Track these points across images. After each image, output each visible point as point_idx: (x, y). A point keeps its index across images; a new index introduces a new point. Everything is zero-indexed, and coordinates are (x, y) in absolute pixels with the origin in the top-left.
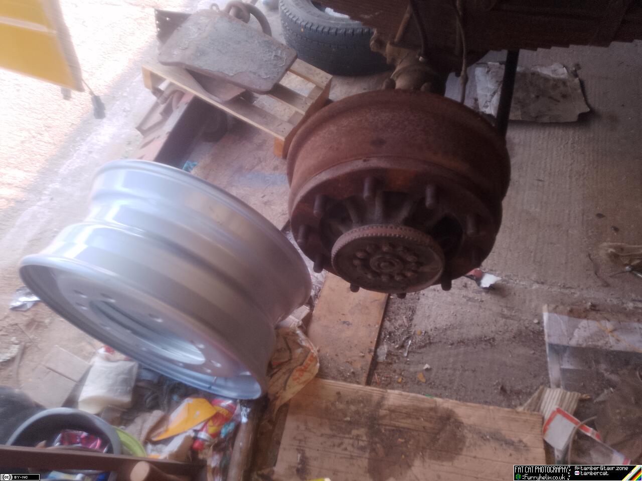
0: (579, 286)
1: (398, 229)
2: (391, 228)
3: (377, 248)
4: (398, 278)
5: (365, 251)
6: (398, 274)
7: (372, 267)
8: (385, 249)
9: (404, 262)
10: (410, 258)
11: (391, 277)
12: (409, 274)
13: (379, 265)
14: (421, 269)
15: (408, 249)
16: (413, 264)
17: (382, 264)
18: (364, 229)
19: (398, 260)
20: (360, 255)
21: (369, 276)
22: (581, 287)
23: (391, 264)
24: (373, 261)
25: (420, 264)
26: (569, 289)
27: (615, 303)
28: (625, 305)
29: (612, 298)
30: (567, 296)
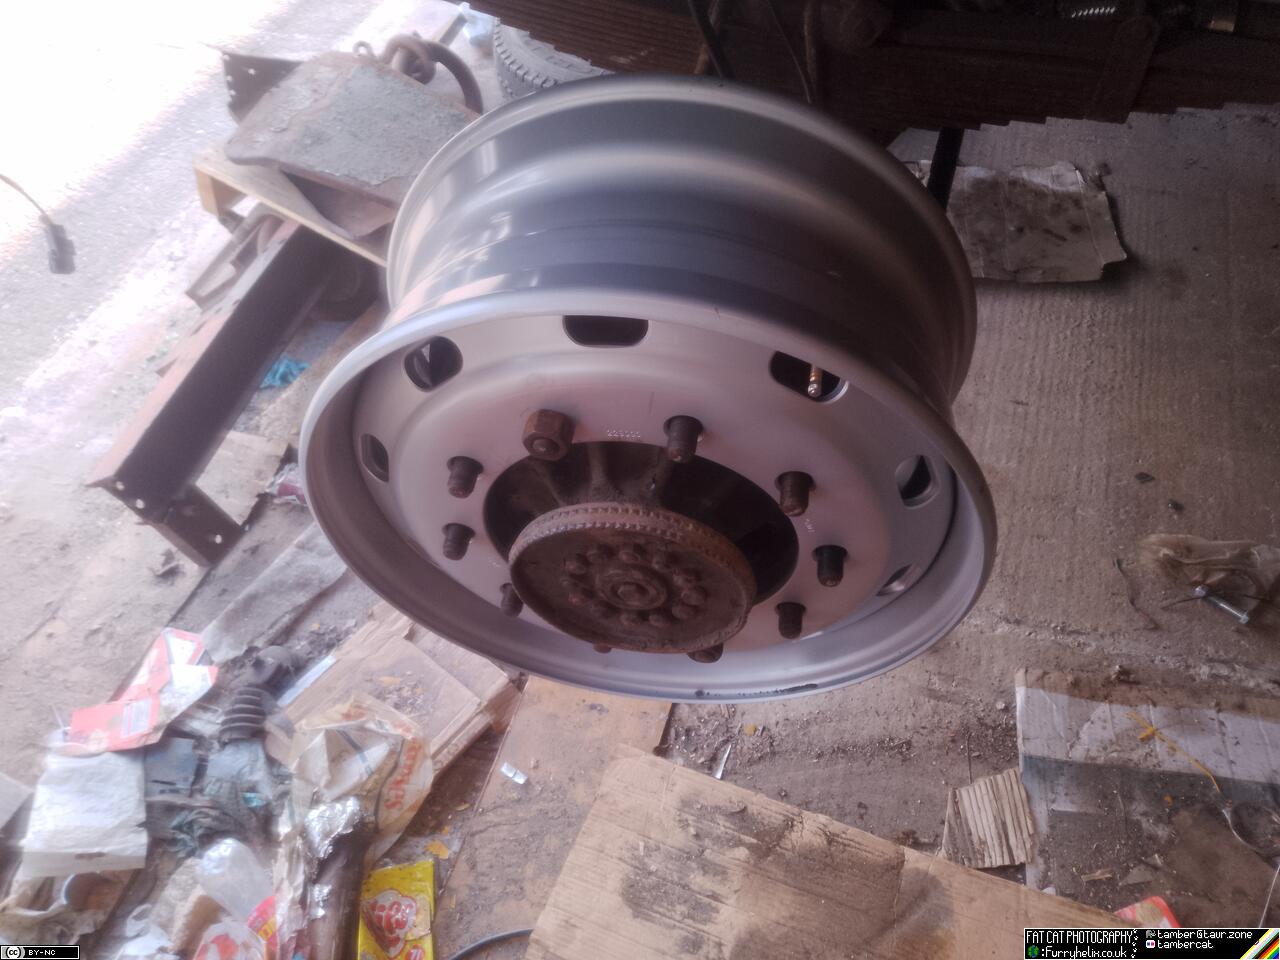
0: (1096, 630)
22: (1101, 630)
26: (1075, 636)
27: (1172, 666)
28: (1192, 671)
29: (1166, 655)
30: (1068, 650)
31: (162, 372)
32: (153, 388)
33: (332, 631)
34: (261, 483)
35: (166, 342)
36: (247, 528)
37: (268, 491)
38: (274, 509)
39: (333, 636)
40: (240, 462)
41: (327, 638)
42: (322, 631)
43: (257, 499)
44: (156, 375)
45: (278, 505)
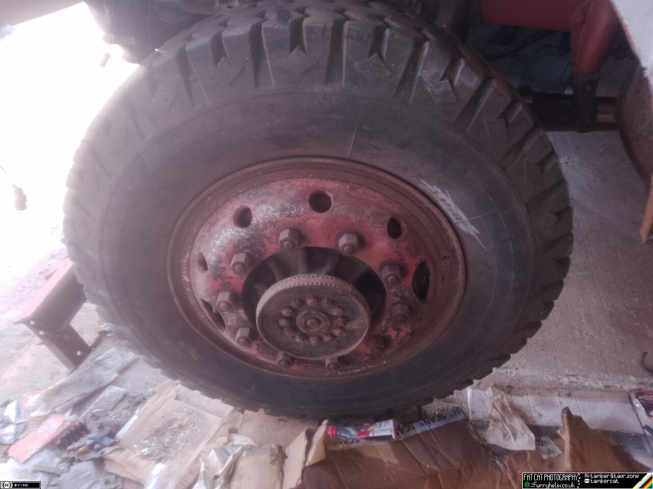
1: (320, 277)
2: (314, 277)
3: (302, 302)
4: (327, 339)
5: (291, 308)
6: (326, 335)
7: (299, 328)
8: (309, 302)
9: (331, 318)
10: (335, 312)
11: (320, 339)
12: (337, 332)
13: (305, 323)
14: (348, 326)
15: (333, 302)
16: (340, 319)
17: (309, 323)
18: (286, 281)
19: (323, 315)
20: (285, 312)
21: (298, 340)
23: (319, 321)
24: (299, 318)
25: (347, 319)
26: (506, 369)
27: (551, 379)
28: (560, 381)
29: (548, 375)
30: (504, 376)
31: (47, 278)
32: (42, 286)
33: (140, 395)
34: (100, 326)
35: (49, 265)
36: (93, 349)
37: (104, 329)
38: (107, 339)
39: (141, 397)
40: (89, 317)
41: (138, 398)
42: (135, 396)
43: (98, 334)
44: (44, 280)
45: (109, 337)
